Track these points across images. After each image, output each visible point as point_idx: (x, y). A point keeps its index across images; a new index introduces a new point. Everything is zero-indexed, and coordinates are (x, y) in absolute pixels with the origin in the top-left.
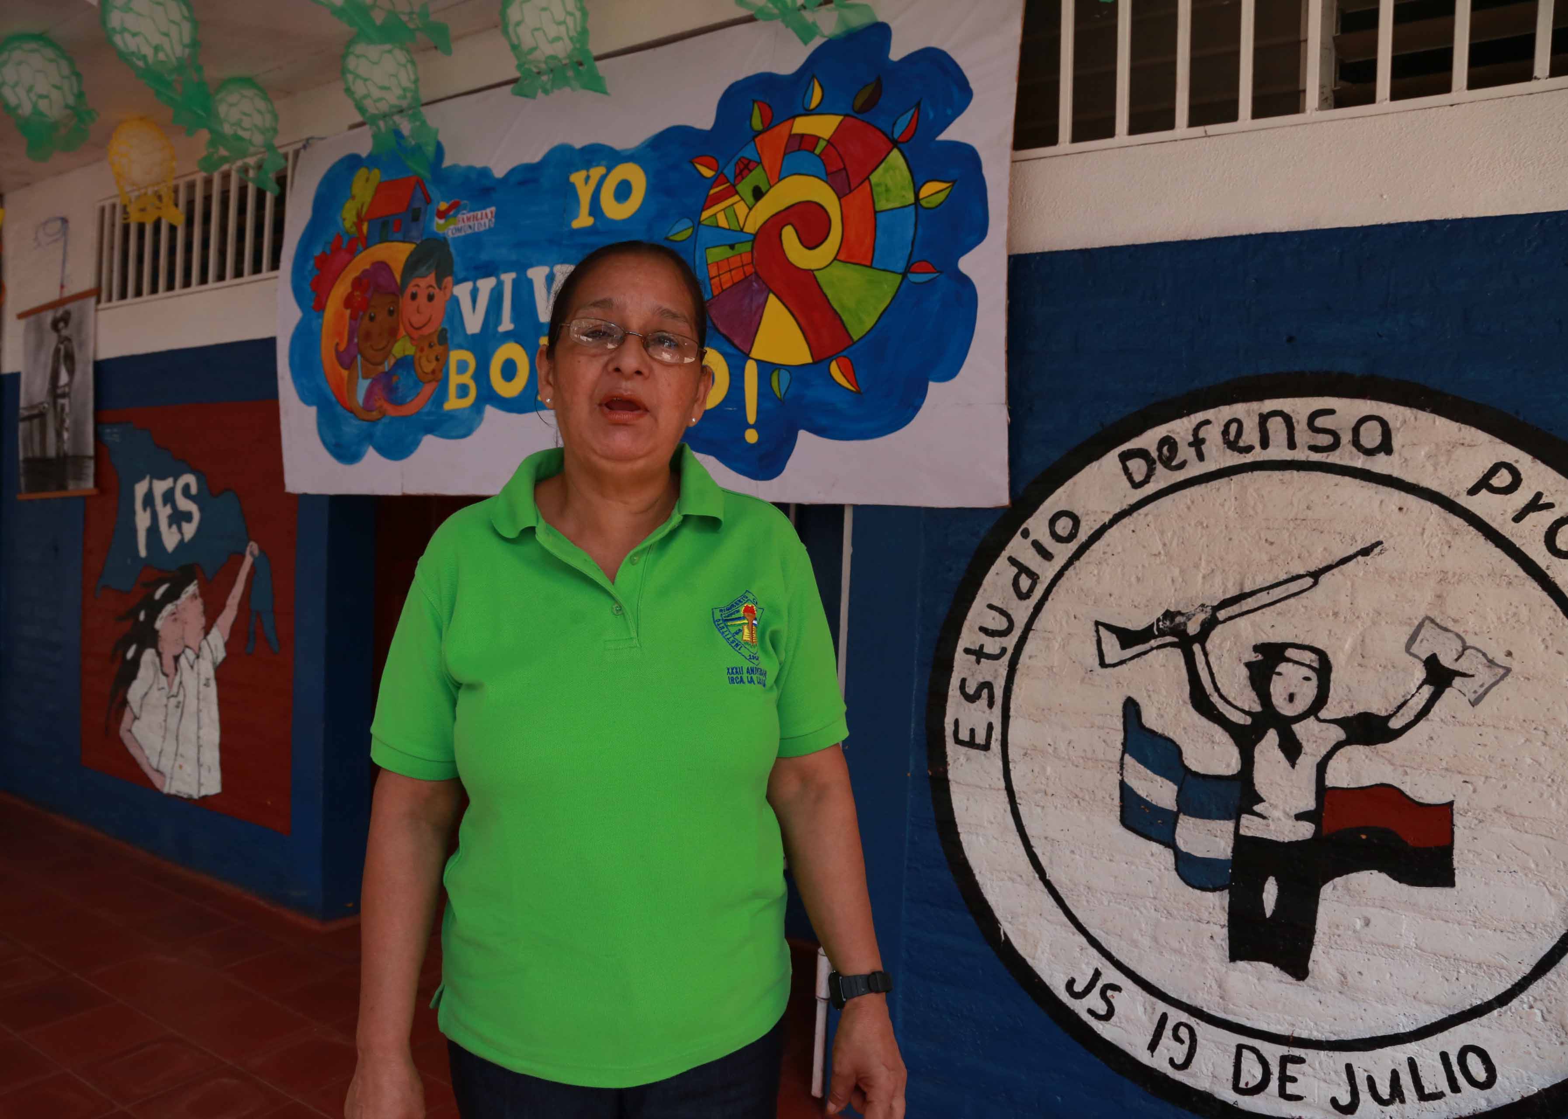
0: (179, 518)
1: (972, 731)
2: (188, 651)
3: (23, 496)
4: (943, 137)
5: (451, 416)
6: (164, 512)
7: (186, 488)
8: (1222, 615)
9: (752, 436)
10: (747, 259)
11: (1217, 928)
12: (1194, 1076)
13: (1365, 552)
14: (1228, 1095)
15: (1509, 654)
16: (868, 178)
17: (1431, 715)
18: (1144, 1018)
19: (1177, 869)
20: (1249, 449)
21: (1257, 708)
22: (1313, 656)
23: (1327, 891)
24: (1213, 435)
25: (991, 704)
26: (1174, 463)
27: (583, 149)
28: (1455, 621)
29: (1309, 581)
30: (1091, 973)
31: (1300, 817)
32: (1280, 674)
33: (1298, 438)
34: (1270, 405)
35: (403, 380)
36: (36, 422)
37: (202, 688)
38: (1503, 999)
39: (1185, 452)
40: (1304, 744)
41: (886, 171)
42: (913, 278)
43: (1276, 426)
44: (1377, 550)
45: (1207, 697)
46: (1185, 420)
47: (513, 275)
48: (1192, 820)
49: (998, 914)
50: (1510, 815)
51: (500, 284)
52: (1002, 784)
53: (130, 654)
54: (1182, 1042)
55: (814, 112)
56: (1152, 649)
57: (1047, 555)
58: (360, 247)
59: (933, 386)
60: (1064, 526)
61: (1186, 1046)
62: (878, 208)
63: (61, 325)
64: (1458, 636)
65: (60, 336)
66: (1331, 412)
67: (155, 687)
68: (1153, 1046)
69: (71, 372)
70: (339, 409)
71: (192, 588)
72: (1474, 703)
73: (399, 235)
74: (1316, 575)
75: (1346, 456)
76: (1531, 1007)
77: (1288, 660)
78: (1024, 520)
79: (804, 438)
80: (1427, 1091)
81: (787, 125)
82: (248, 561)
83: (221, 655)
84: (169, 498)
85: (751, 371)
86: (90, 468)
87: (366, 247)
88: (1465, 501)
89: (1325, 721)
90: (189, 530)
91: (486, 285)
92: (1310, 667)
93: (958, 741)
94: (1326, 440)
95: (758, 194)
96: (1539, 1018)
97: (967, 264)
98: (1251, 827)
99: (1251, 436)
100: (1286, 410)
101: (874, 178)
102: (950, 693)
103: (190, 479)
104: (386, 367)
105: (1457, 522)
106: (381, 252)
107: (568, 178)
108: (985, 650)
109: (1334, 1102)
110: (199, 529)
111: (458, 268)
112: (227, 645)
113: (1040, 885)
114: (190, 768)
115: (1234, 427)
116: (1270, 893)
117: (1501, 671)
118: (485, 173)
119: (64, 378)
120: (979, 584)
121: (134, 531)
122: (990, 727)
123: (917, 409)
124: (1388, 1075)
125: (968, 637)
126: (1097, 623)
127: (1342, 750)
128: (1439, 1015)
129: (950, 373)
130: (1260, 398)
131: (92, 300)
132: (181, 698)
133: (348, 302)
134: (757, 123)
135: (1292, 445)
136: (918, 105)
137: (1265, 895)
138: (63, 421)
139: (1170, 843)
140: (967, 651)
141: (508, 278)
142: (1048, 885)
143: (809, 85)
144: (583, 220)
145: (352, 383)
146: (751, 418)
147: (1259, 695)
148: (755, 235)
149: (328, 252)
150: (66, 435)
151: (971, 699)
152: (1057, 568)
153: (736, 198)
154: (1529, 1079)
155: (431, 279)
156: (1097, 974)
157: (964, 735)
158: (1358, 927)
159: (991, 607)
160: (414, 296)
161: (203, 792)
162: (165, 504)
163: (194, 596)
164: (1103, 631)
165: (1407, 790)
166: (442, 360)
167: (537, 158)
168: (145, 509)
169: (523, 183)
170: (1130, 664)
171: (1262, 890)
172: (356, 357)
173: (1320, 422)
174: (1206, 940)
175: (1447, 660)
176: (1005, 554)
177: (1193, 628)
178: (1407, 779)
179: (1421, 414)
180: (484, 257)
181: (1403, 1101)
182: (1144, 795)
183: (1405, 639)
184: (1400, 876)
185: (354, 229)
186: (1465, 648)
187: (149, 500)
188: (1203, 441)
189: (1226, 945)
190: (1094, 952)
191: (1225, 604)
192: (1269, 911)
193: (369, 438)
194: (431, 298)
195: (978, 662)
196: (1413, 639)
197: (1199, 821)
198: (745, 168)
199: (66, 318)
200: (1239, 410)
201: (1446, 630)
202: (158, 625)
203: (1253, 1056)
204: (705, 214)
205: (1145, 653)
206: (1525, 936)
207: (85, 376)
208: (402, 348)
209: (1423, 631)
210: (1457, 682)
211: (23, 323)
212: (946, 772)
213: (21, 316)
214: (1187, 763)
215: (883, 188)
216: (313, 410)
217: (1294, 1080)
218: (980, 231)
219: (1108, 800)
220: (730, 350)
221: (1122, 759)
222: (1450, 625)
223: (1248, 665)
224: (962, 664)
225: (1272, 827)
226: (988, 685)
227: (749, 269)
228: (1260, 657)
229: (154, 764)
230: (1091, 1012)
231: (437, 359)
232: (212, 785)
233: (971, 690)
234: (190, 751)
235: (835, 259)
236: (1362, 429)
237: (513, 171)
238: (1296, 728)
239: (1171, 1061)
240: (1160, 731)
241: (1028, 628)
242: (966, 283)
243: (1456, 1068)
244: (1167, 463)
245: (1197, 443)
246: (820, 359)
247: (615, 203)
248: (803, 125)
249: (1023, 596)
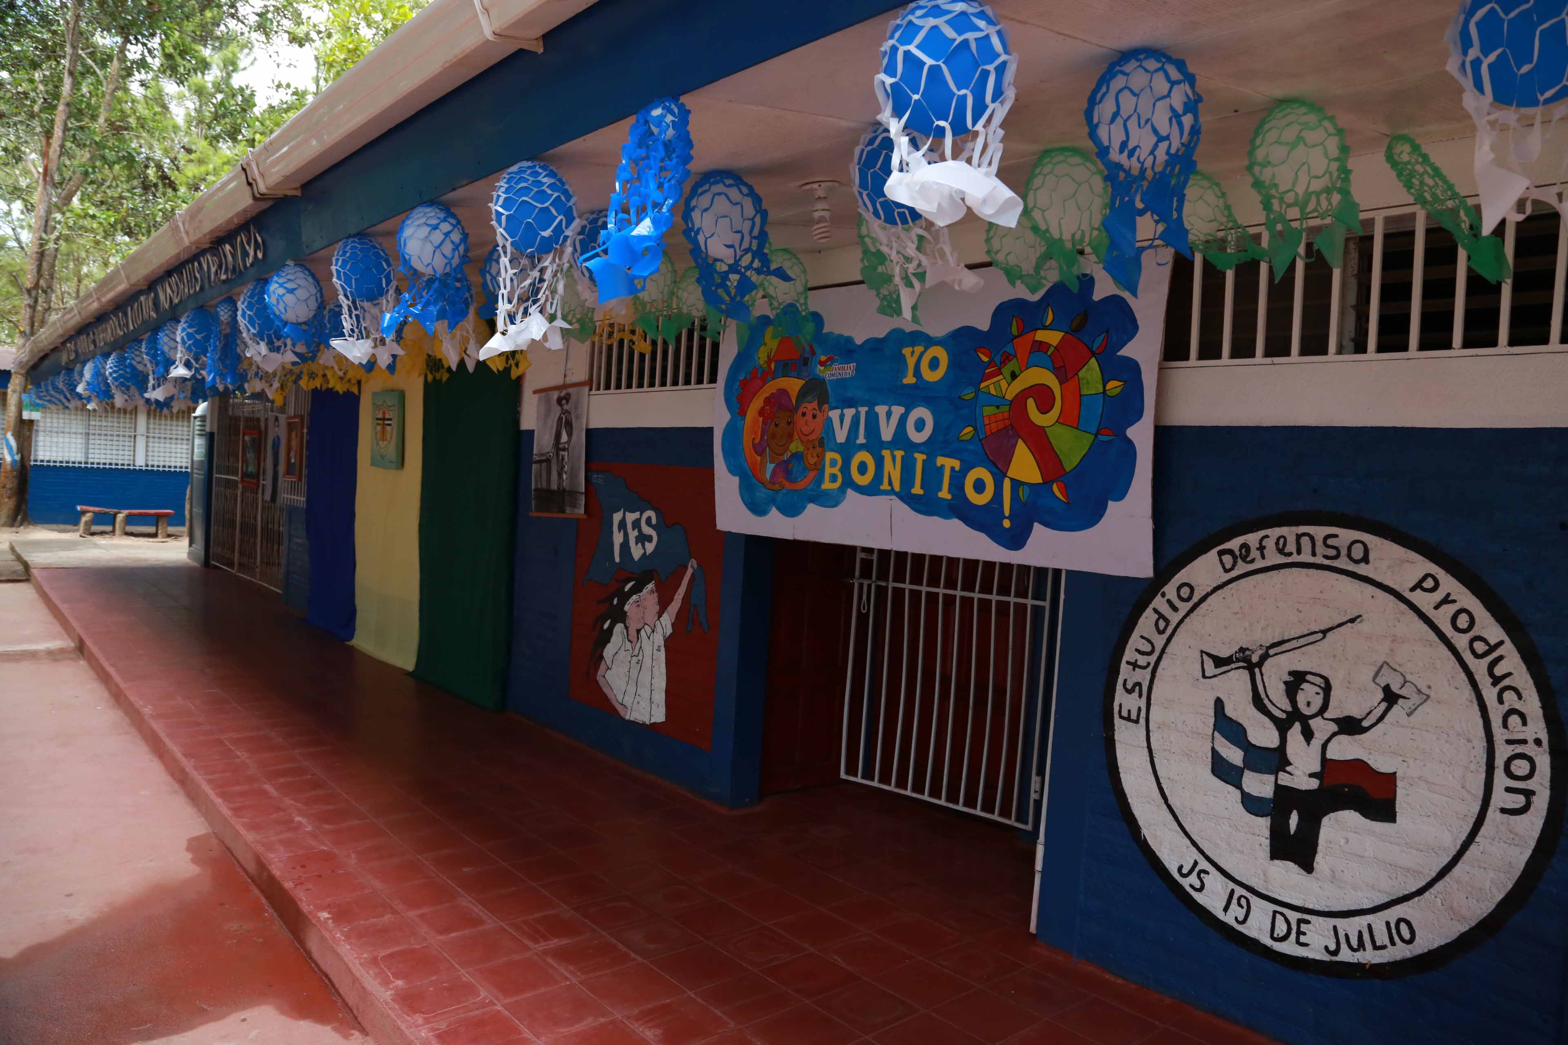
0: (643, 539)
1: (1129, 711)
2: (646, 626)
3: (534, 514)
4: (1119, 354)
5: (826, 493)
6: (633, 534)
7: (649, 521)
8: (1271, 652)
9: (1007, 524)
10: (1006, 416)
11: (1264, 839)
12: (1249, 928)
13: (1352, 621)
14: (1267, 941)
15: (1429, 687)
16: (1077, 374)
17: (1385, 720)
18: (1221, 891)
19: (1242, 802)
20: (1290, 554)
21: (1290, 709)
22: (1321, 680)
23: (1325, 821)
24: (1270, 544)
25: (1140, 696)
26: (1248, 559)
27: (911, 333)
28: (1400, 665)
29: (1320, 635)
30: (1192, 862)
31: (1311, 775)
32: (1302, 689)
33: (1318, 550)
34: (1302, 529)
35: (796, 467)
36: (544, 464)
37: (655, 651)
38: (1420, 892)
39: (1255, 553)
40: (1315, 732)
41: (1088, 370)
42: (1102, 438)
43: (1305, 542)
44: (1358, 620)
45: (1262, 700)
46: (1254, 534)
47: (866, 409)
48: (1252, 773)
49: (1141, 823)
50: (1427, 782)
51: (858, 414)
52: (1145, 744)
53: (606, 626)
54: (1242, 907)
55: (1050, 327)
56: (1232, 669)
57: (1175, 609)
58: (769, 378)
59: (1111, 504)
60: (1185, 592)
61: (1244, 910)
62: (1082, 393)
63: (564, 402)
64: (1402, 674)
65: (562, 409)
66: (1336, 536)
67: (623, 648)
68: (1226, 909)
69: (570, 435)
70: (754, 480)
71: (651, 586)
72: (1409, 715)
73: (794, 373)
74: (1325, 632)
75: (1343, 563)
76: (1436, 897)
77: (1308, 682)
78: (1162, 587)
79: (1037, 527)
80: (1378, 944)
81: (1031, 335)
82: (690, 571)
83: (669, 631)
84: (636, 524)
85: (1007, 484)
86: (582, 500)
87: (773, 378)
88: (1408, 595)
89: (1327, 719)
90: (650, 547)
91: (849, 413)
92: (1319, 686)
93: (1121, 717)
94: (1333, 552)
95: (1014, 376)
96: (1440, 904)
97: (1132, 432)
98: (1284, 779)
99: (1291, 547)
100: (1311, 533)
101: (1081, 374)
102: (1117, 687)
103: (650, 513)
104: (785, 458)
105: (1403, 607)
106: (783, 383)
107: (901, 351)
108: (1139, 663)
109: (1326, 948)
110: (657, 546)
111: (831, 400)
112: (673, 625)
113: (1165, 806)
114: (645, 704)
115: (1282, 541)
116: (1294, 820)
117: (1425, 697)
118: (849, 340)
119: (564, 438)
120: (1136, 623)
121: (612, 545)
122: (1139, 709)
123: (1102, 516)
124: (1357, 934)
125: (1129, 654)
126: (1202, 652)
127: (1336, 737)
128: (1384, 899)
129: (1120, 497)
130: (1297, 524)
131: (587, 388)
132: (640, 657)
133: (761, 412)
134: (1015, 331)
135: (1314, 554)
136: (1107, 332)
137: (1291, 821)
138: (563, 467)
139: (1239, 786)
140: (1128, 663)
141: (863, 410)
142: (1169, 807)
143: (1045, 310)
144: (910, 379)
145: (763, 465)
146: (1007, 512)
147: (1291, 701)
148: (1011, 402)
149: (748, 378)
150: (565, 476)
151: (1130, 692)
152: (1181, 617)
153: (1001, 377)
154: (1433, 939)
155: (815, 405)
156: (1196, 863)
157: (1125, 713)
158: (1342, 844)
159: (1142, 637)
160: (804, 414)
161: (653, 721)
162: (634, 529)
163: (652, 592)
164: (1205, 657)
165: (1370, 763)
166: (821, 457)
167: (882, 336)
168: (620, 531)
169: (873, 350)
170: (1219, 677)
171: (1289, 818)
172: (765, 449)
173: (1330, 542)
174: (1257, 846)
175: (1395, 688)
176: (1151, 606)
177: (1255, 659)
178: (1371, 757)
179: (1385, 541)
180: (849, 394)
181: (1364, 950)
182: (1225, 756)
183: (1372, 674)
184: (1366, 815)
185: (765, 365)
186: (1405, 682)
187: (622, 525)
188: (1264, 547)
189: (1268, 849)
190: (1194, 849)
191: (1274, 645)
192: (1292, 831)
193: (773, 501)
194: (814, 417)
195: (1134, 670)
196: (1377, 674)
197: (1255, 774)
198: (1007, 358)
199: (567, 398)
200: (1284, 531)
201: (1395, 670)
202: (626, 608)
203: (1283, 918)
204: (983, 385)
205: (1228, 671)
206: (1433, 854)
207: (580, 438)
208: (795, 446)
209: (1383, 670)
210: (1401, 701)
211: (537, 396)
212: (1113, 735)
213: (535, 392)
214: (1249, 739)
215: (1085, 381)
216: (736, 480)
217: (1304, 934)
218: (1139, 414)
219: (1205, 758)
220: (995, 470)
221: (1213, 734)
222: (1398, 668)
223: (1285, 683)
224: (1125, 670)
225: (1296, 780)
226: (1139, 684)
227: (1007, 422)
228: (1292, 679)
229: (620, 700)
230: (1191, 886)
231: (818, 456)
232: (659, 715)
233: (1129, 687)
234: (644, 692)
235: (1057, 421)
236: (1353, 547)
237: (867, 341)
238: (1311, 722)
239: (1236, 918)
240: (1234, 718)
241: (1163, 651)
242: (1130, 443)
243: (1394, 931)
244: (1244, 559)
245: (1261, 548)
246: (1047, 481)
247: (929, 371)
248: (1041, 336)
249: (1161, 632)
